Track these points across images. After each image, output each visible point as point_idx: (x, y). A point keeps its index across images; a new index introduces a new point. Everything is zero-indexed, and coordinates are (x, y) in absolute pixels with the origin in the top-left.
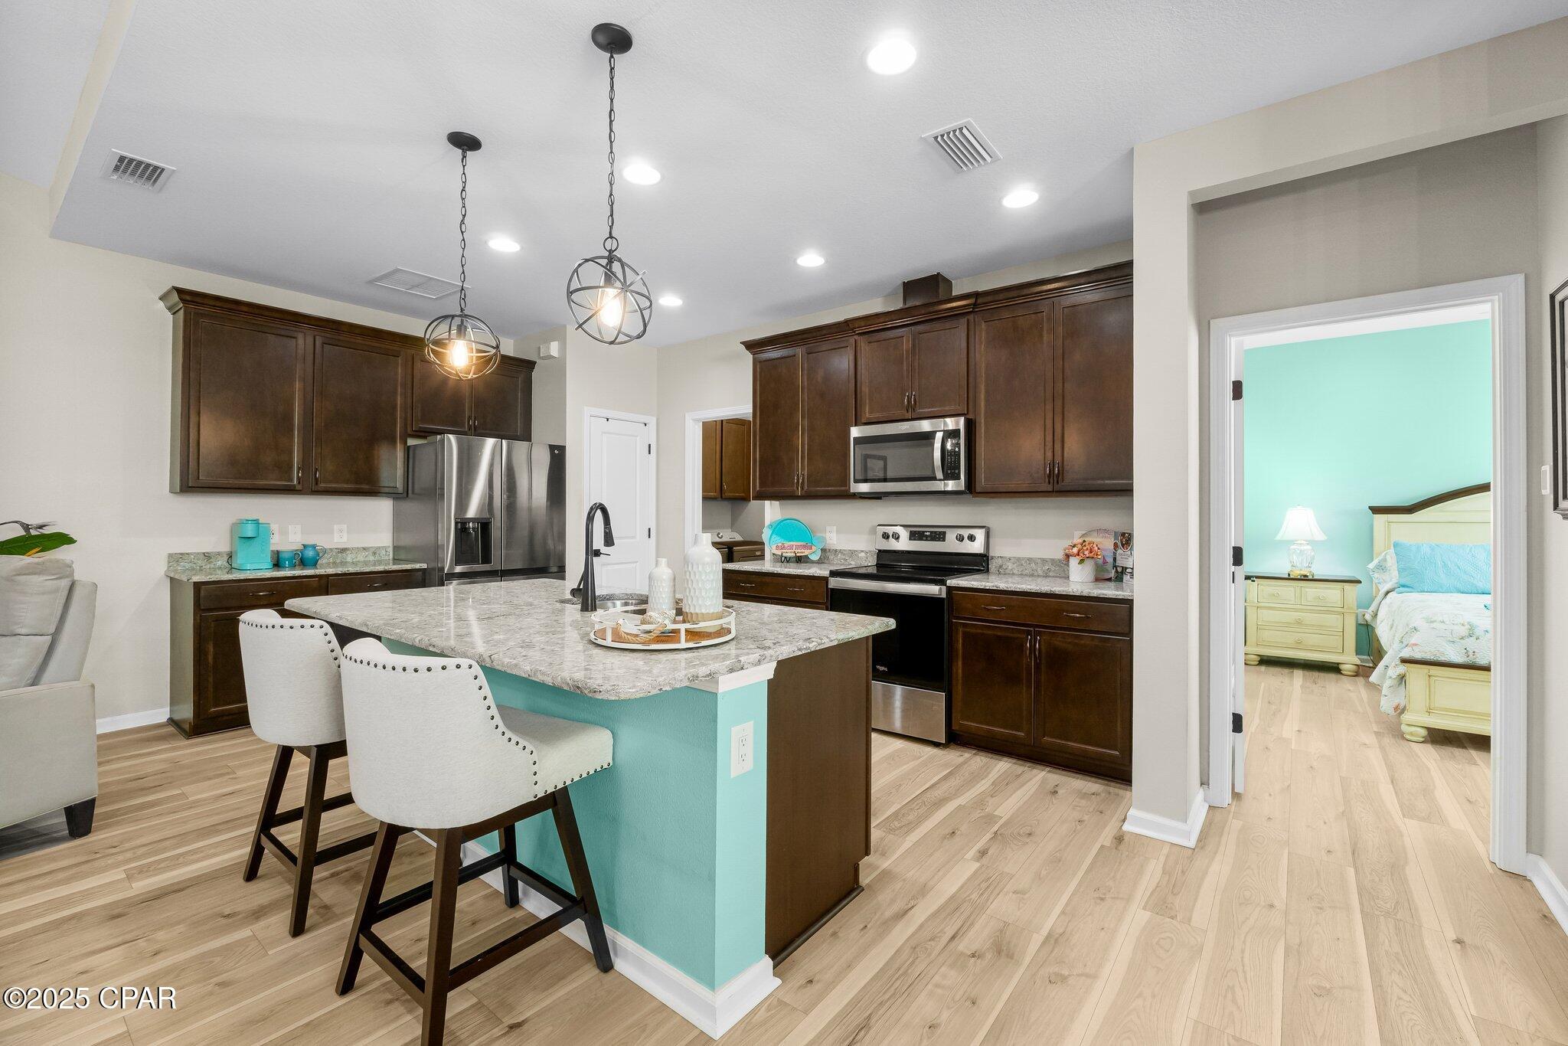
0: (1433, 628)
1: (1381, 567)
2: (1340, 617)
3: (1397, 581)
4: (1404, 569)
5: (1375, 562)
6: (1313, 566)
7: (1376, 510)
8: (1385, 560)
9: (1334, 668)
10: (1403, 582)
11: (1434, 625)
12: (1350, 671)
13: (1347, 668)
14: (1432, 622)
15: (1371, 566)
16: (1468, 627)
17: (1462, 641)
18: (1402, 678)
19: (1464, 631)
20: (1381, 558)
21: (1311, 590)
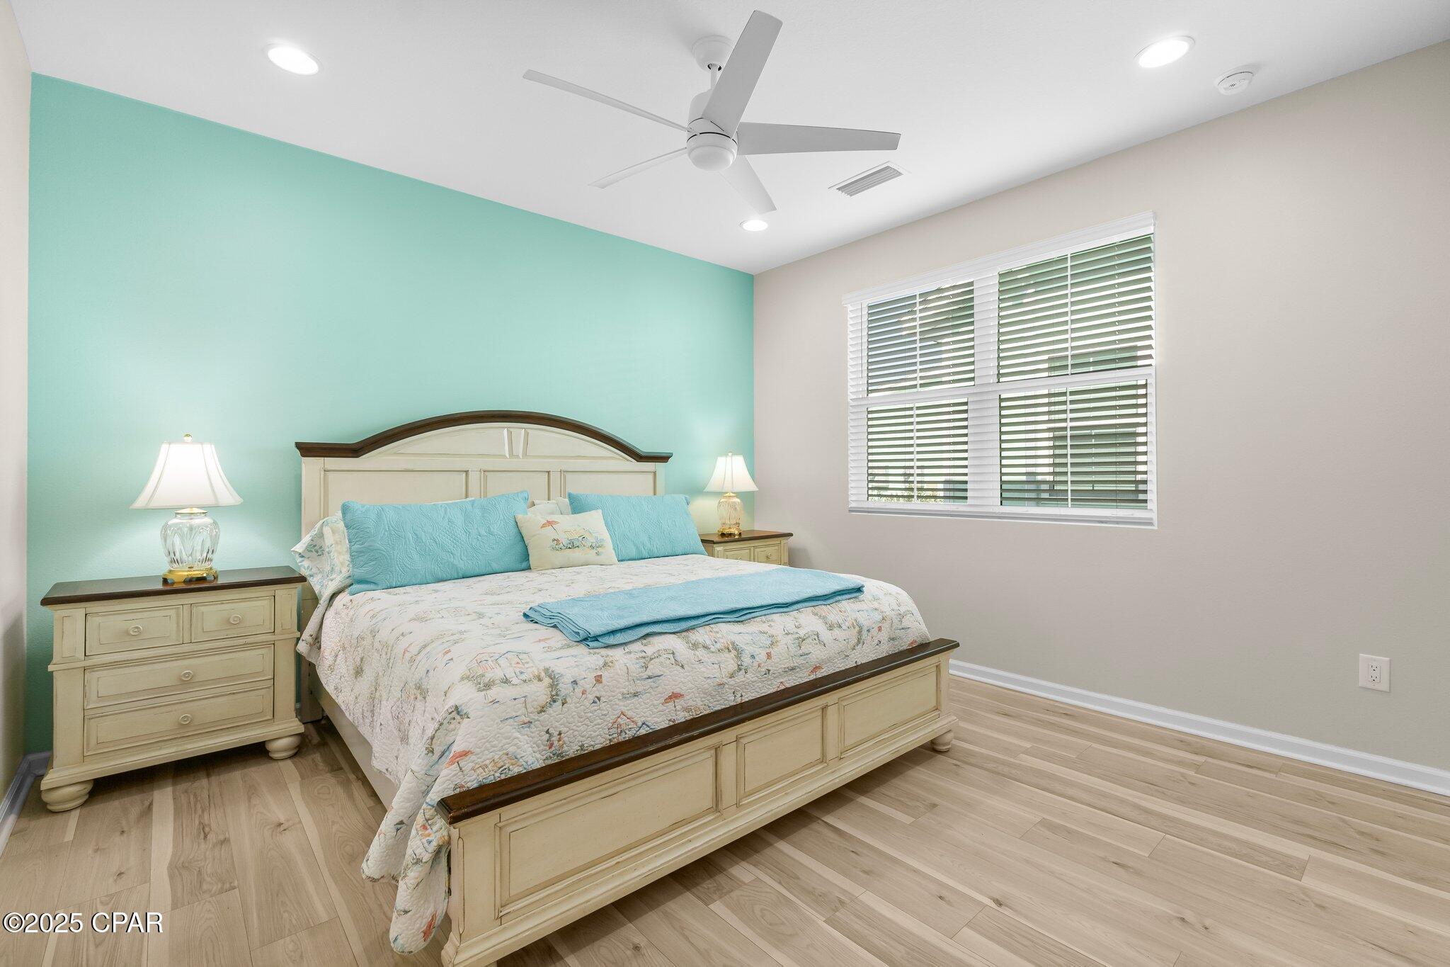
0: (494, 702)
1: (316, 549)
2: (267, 652)
3: (347, 575)
4: (360, 552)
5: (306, 539)
6: (215, 557)
7: (307, 450)
8: (321, 535)
9: (256, 752)
10: (360, 572)
11: (494, 693)
12: (285, 750)
13: (281, 745)
14: (488, 686)
15: (299, 548)
16: (547, 681)
17: (544, 716)
18: (444, 854)
19: (540, 692)
20: (315, 532)
21: (211, 609)
